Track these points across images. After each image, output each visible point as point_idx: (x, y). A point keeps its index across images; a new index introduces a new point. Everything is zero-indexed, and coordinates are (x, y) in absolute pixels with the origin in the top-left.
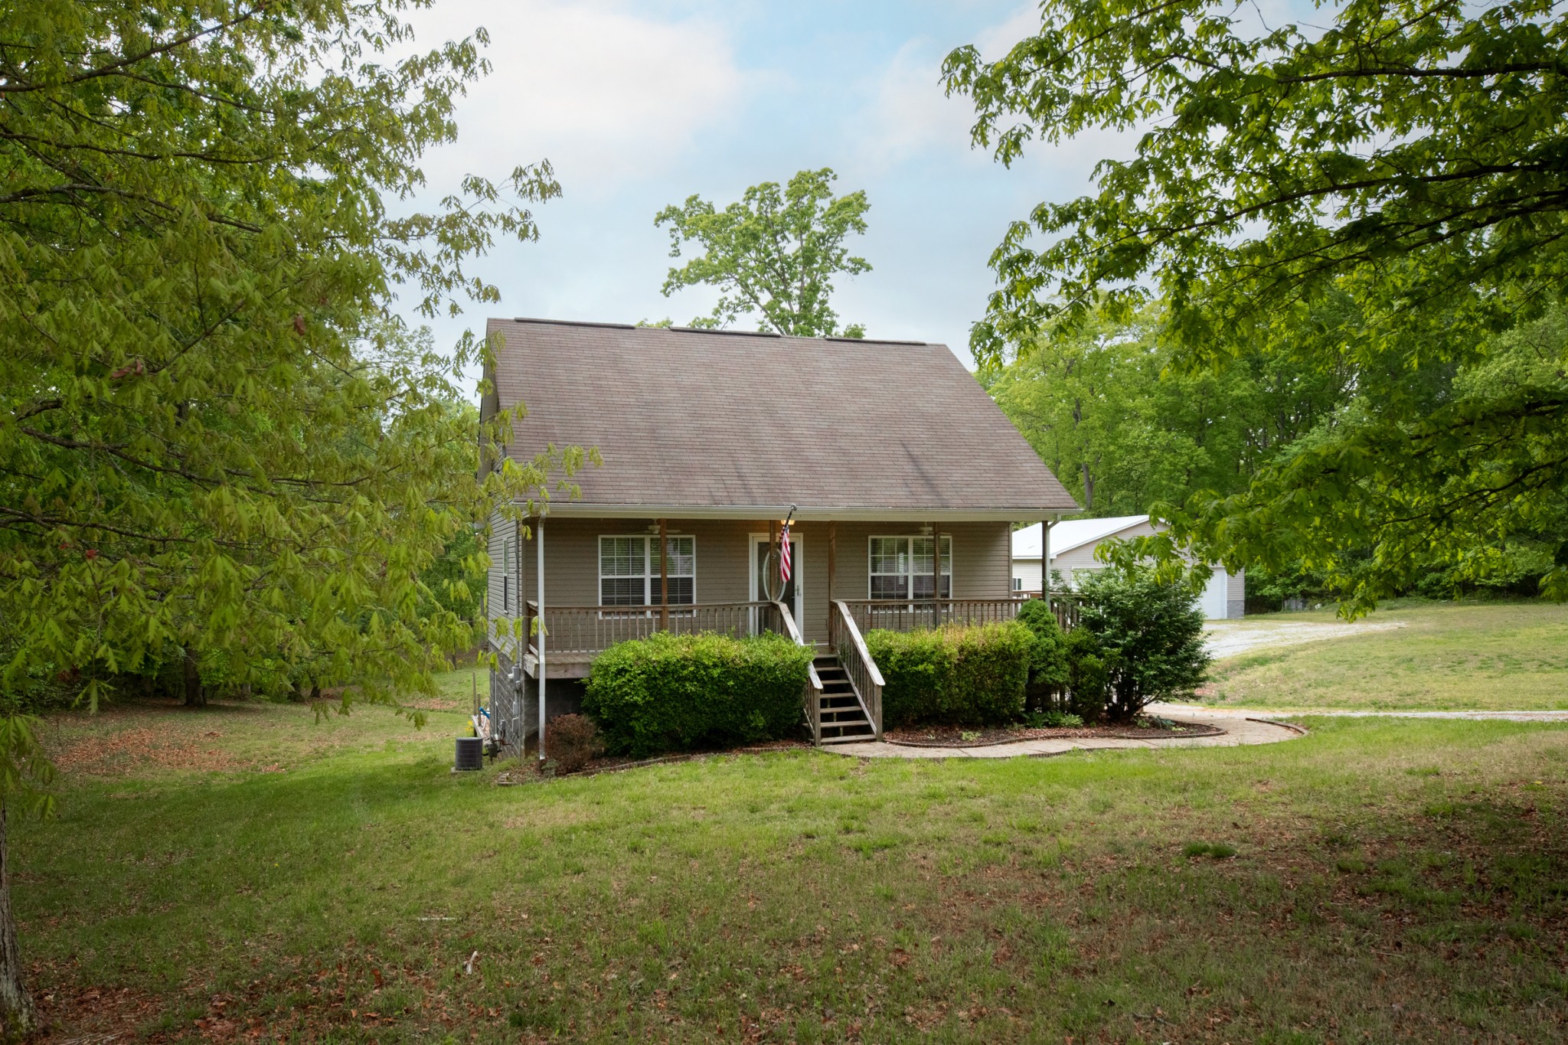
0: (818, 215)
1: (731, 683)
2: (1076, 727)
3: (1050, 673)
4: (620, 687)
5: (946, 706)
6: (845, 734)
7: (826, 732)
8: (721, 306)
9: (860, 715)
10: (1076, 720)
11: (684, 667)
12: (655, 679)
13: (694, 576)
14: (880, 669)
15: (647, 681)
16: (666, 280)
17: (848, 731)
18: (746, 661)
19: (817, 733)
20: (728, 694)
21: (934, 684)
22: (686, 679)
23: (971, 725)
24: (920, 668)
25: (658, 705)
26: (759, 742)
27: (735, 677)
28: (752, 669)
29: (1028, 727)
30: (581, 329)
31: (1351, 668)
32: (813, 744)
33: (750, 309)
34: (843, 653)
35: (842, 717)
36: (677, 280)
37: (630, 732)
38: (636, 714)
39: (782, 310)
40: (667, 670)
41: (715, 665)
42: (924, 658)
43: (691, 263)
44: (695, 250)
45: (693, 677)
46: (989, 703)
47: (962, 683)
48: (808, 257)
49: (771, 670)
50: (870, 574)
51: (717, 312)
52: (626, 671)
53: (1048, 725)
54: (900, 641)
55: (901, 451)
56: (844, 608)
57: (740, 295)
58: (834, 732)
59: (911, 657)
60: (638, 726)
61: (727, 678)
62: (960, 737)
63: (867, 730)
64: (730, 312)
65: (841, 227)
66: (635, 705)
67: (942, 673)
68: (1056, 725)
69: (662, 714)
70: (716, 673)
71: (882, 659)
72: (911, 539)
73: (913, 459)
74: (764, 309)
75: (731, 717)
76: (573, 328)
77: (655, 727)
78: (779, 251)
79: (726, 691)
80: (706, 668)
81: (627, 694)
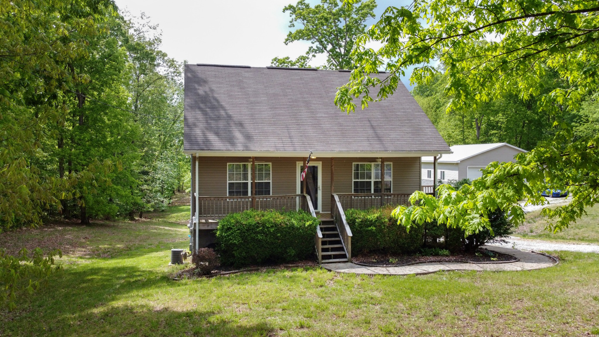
0: (354, 10)
1: (279, 235)
2: (447, 256)
3: (434, 230)
4: (228, 236)
5: (383, 246)
6: (334, 258)
7: (324, 257)
8: (310, 50)
9: (342, 249)
10: (446, 252)
11: (258, 227)
12: (244, 232)
13: (271, 181)
14: (351, 228)
15: (240, 233)
16: (286, 37)
17: (336, 257)
18: (287, 224)
19: (320, 258)
20: (279, 240)
21: (376, 236)
22: (258, 233)
23: (395, 254)
24: (370, 228)
25: (246, 244)
26: (293, 262)
27: (281, 232)
28: (289, 228)
29: (423, 256)
30: (226, 68)
31: (593, 219)
32: (318, 263)
33: (323, 52)
34: (336, 219)
35: (333, 250)
36: (291, 38)
37: (233, 256)
38: (235, 248)
39: (337, 52)
40: (251, 229)
41: (272, 227)
42: (372, 223)
43: (297, 31)
44: (300, 25)
45: (262, 232)
46: (404, 244)
47: (391, 235)
48: (349, 29)
49: (298, 229)
50: (353, 180)
51: (308, 53)
52: (231, 228)
53: (432, 255)
54: (361, 215)
55: (368, 124)
56: (337, 198)
57: (319, 46)
58: (329, 257)
59: (366, 223)
60: (236, 254)
61: (278, 232)
62: (388, 261)
63: (344, 256)
64: (313, 53)
65: (364, 16)
66: (235, 244)
67: (380, 230)
68: (437, 255)
69: (248, 248)
70: (272, 230)
71: (352, 223)
72: (373, 164)
73: (372, 127)
74: (328, 52)
75: (279, 250)
76: (222, 68)
77: (244, 254)
78: (336, 26)
79: (277, 238)
80: (268, 228)
81: (231, 240)
